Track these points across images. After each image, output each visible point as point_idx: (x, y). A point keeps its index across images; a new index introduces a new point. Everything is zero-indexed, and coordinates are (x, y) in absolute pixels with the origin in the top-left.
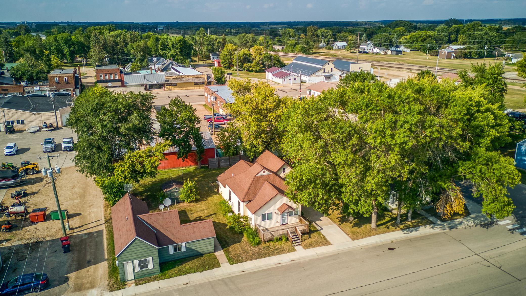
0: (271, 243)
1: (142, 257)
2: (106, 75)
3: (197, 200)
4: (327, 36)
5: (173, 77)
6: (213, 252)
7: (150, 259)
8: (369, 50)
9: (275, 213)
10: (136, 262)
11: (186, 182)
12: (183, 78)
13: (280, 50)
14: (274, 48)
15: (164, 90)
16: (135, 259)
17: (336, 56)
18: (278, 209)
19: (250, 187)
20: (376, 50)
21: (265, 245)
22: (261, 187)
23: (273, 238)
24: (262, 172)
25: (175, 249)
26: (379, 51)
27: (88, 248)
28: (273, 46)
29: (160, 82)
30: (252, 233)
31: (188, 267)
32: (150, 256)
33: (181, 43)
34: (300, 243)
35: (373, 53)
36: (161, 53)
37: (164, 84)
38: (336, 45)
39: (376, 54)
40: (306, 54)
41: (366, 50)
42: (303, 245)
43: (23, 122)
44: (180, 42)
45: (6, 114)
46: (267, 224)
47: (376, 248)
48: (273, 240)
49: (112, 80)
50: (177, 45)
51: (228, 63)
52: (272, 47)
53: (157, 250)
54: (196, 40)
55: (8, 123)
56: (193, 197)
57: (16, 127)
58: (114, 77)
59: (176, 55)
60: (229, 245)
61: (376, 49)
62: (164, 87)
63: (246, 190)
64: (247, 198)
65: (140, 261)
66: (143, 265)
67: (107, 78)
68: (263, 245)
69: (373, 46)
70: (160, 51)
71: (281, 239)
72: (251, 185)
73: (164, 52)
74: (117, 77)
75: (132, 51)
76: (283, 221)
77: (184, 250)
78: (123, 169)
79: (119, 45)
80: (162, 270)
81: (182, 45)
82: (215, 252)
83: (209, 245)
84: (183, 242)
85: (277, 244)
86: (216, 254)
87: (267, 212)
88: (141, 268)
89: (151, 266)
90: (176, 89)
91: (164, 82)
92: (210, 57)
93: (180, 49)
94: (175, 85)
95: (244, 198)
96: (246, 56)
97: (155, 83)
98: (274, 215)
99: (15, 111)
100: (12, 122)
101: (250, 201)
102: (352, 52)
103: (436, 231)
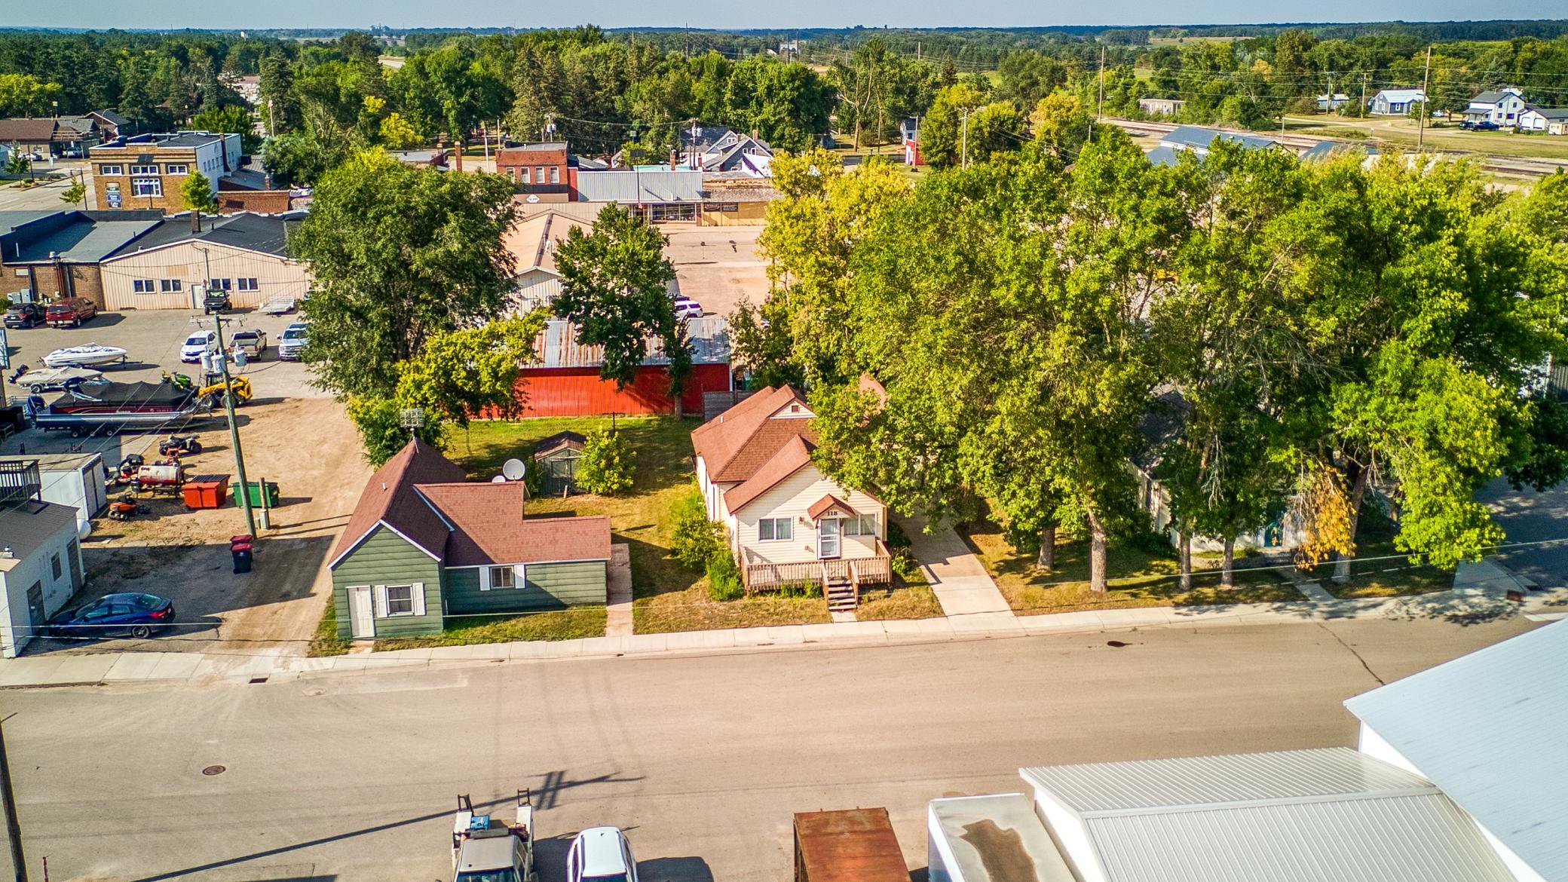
0: (771, 599)
1: (396, 579)
2: (524, 172)
3: (625, 492)
4: (1351, 65)
5: (728, 183)
6: (602, 604)
7: (417, 589)
8: (1503, 120)
9: (801, 519)
10: (381, 591)
12: (759, 187)
13: (1165, 114)
14: (1145, 107)
15: (699, 224)
16: (379, 581)
17: (1364, 136)
18: (809, 510)
19: (744, 446)
20: (1532, 120)
21: (751, 601)
22: (777, 450)
23: (778, 585)
24: (790, 408)
25: (496, 579)
26: (1542, 123)
27: (296, 569)
28: (1142, 102)
29: (686, 199)
30: (723, 569)
31: (521, 625)
32: (416, 579)
33: (797, 83)
34: (854, 606)
35: (1518, 130)
36: (731, 113)
37: (699, 205)
38: (1385, 99)
39: (1529, 133)
40: (1254, 129)
41: (1492, 120)
42: (860, 612)
43: (254, 284)
44: (793, 81)
45: (210, 257)
46: (774, 551)
47: (1071, 637)
48: (779, 592)
49: (542, 186)
50: (783, 88)
51: (943, 150)
52: (1138, 105)
53: (436, 567)
54: (853, 75)
55: (215, 283)
56: (613, 479)
57: (236, 297)
58: (549, 177)
59: (776, 121)
60: (653, 592)
61: (1532, 114)
62: (699, 215)
63: (733, 453)
64: (729, 475)
65: (390, 590)
66: (399, 600)
67: (527, 179)
68: (744, 601)
69: (1521, 105)
70: (729, 108)
71: (800, 591)
72: (749, 440)
73: (740, 111)
74: (557, 179)
75: (637, 108)
76: (826, 544)
77: (520, 585)
78: (417, 377)
79: (600, 89)
80: (449, 625)
81: (798, 88)
82: (607, 604)
83: (591, 580)
84: (520, 560)
85: (785, 600)
86: (608, 609)
87: (774, 514)
88: (393, 610)
89: (419, 609)
90: (735, 221)
91: (699, 199)
92: (900, 134)
93: (792, 101)
94: (734, 208)
95: (721, 474)
96: (999, 126)
97: (671, 200)
98: (798, 529)
99: (234, 250)
100: (227, 284)
101: (739, 483)
102: (1436, 126)
103: (1290, 616)
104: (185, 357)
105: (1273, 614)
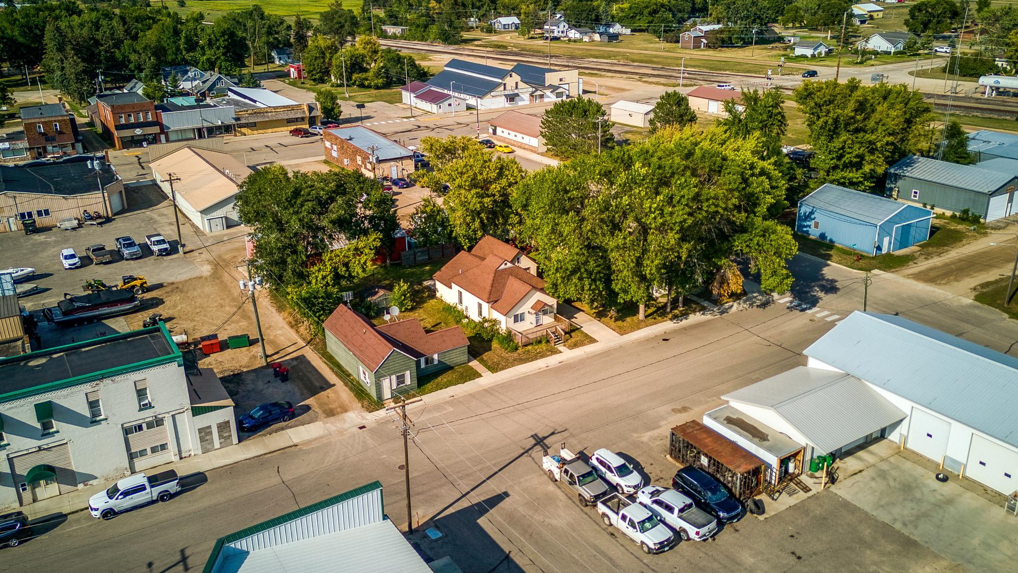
0: (530, 347)
1: (399, 372)
2: (130, 116)
3: (413, 309)
4: (482, 5)
5: (249, 112)
6: (467, 362)
7: (408, 374)
8: (560, 34)
9: (529, 312)
10: (394, 377)
11: (399, 284)
12: (267, 112)
13: (399, 35)
14: (386, 31)
15: (235, 135)
16: (392, 374)
17: (506, 47)
18: (532, 308)
19: (492, 284)
20: (573, 34)
21: (523, 350)
22: (506, 283)
23: (531, 342)
24: (503, 264)
25: (427, 362)
26: (578, 36)
27: (309, 375)
28: (384, 27)
29: (227, 123)
30: (505, 338)
31: (445, 380)
32: (407, 370)
33: (226, 37)
34: (564, 344)
35: (569, 40)
36: (188, 56)
37: (234, 125)
38: (500, 23)
39: (575, 41)
40: (450, 44)
41: (556, 34)
42: (567, 346)
43: (47, 212)
44: (223, 36)
45: (18, 201)
46: (520, 327)
47: (648, 340)
48: (532, 344)
49: (142, 123)
50: (218, 40)
51: (320, 72)
52: (381, 30)
53: (415, 363)
54: (245, 25)
55: (23, 216)
56: (410, 304)
57: (40, 221)
58: (145, 117)
60: (481, 354)
61: (573, 31)
62: (235, 130)
63: (489, 288)
64: (493, 298)
65: (397, 377)
66: (401, 379)
67: (132, 120)
68: (520, 350)
69: (567, 26)
70: (184, 52)
71: (540, 342)
72: (493, 281)
73: (192, 54)
74: (150, 118)
75: (133, 57)
76: (537, 321)
77: (436, 362)
79: (102, 45)
80: (419, 386)
81: (227, 40)
82: (469, 362)
83: (461, 355)
84: (435, 352)
85: (536, 347)
86: (470, 364)
87: (519, 312)
88: (398, 385)
89: (408, 381)
90: (255, 132)
91: (234, 122)
92: (273, 57)
93: (224, 48)
94: (253, 126)
95: (489, 298)
96: (356, 60)
97: (220, 123)
98: (527, 316)
99: (33, 195)
100: (30, 214)
101: (496, 301)
102: (532, 38)
103: (708, 317)
104: (68, 267)
105: (703, 316)
